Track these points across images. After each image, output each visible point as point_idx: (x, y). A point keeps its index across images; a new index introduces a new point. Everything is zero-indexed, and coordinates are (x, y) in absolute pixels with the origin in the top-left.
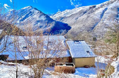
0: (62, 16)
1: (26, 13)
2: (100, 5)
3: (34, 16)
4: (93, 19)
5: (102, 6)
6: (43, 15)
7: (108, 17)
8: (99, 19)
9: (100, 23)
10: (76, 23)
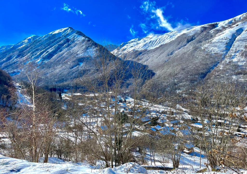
0: (140, 50)
1: (58, 42)
2: (227, 21)
3: (73, 49)
4: (207, 55)
5: (230, 25)
6: (93, 47)
7: (244, 50)
8: (222, 53)
9: (223, 62)
10: (166, 65)
